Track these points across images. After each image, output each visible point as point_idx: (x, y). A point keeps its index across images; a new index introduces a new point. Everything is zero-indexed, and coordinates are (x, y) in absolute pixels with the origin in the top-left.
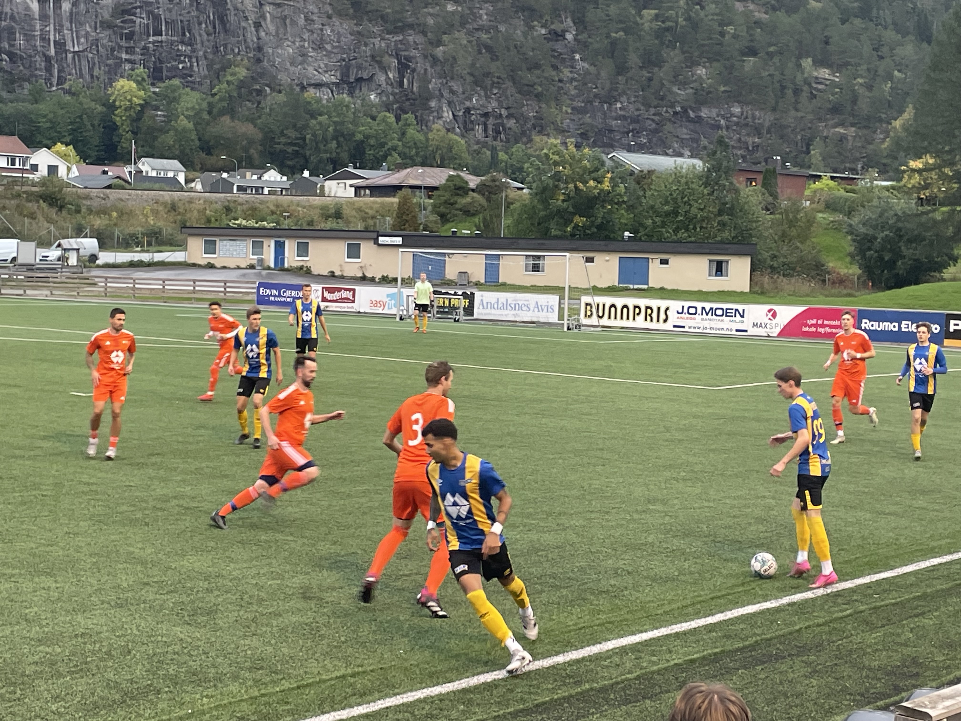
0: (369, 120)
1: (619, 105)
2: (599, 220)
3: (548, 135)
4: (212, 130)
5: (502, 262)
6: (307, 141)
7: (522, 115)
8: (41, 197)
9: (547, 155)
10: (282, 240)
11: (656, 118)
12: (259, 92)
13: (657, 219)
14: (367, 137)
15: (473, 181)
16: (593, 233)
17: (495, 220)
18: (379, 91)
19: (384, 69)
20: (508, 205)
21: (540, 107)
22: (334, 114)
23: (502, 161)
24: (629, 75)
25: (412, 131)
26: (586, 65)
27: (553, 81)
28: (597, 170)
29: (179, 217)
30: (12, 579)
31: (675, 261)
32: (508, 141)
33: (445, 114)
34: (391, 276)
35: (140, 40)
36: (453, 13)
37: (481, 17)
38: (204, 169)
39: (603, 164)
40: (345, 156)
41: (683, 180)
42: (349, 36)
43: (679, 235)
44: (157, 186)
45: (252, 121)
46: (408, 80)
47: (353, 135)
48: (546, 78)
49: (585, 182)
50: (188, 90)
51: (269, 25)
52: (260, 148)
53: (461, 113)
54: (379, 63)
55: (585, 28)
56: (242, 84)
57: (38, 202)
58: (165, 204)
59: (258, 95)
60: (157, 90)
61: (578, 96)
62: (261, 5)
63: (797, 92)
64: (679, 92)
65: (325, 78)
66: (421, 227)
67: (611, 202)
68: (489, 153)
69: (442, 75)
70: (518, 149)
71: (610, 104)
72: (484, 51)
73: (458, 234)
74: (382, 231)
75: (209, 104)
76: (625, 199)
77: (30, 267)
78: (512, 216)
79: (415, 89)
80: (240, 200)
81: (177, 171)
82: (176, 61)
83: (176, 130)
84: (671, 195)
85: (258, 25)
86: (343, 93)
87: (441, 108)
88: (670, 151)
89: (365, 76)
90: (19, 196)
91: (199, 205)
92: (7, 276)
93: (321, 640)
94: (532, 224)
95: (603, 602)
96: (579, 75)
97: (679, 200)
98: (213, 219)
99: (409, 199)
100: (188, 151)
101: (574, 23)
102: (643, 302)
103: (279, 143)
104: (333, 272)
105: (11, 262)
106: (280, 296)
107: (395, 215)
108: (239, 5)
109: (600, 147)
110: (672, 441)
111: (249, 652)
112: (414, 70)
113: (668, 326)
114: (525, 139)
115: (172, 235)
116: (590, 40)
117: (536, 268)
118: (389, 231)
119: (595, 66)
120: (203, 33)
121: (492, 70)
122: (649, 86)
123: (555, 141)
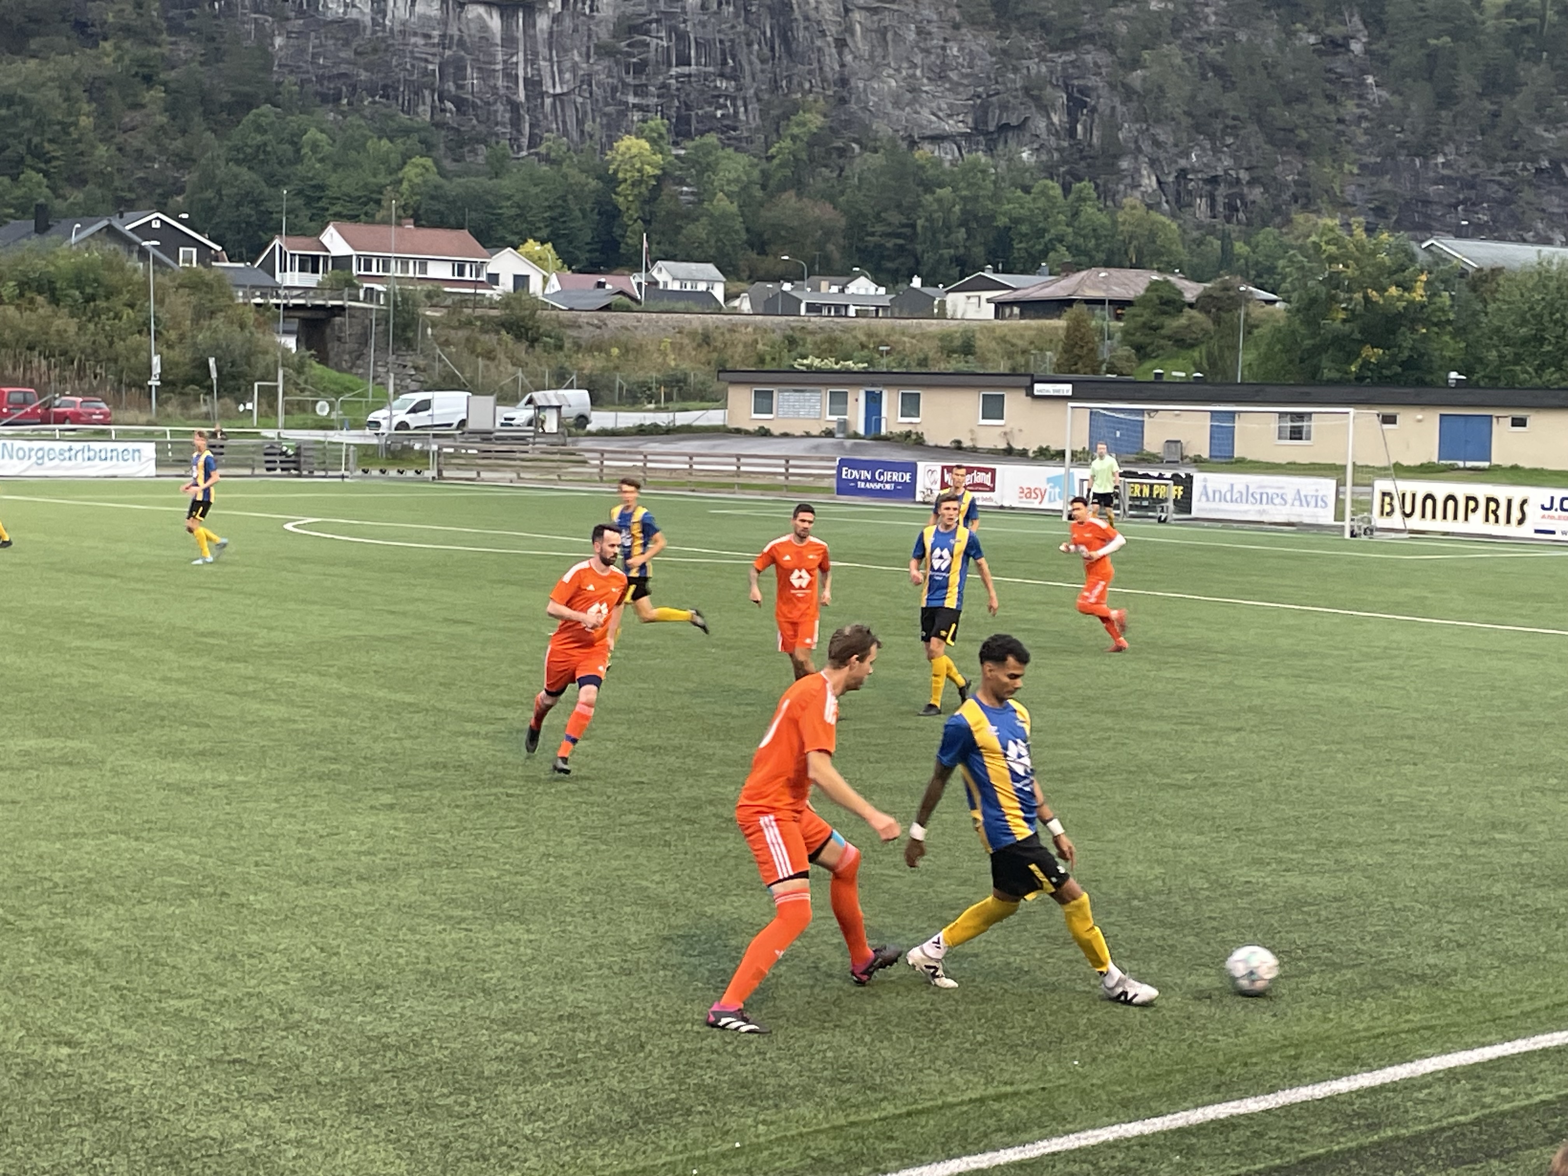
0: (1019, 193)
1: (1441, 160)
2: (1406, 353)
3: (1318, 212)
4: (768, 214)
5: (1239, 425)
6: (919, 229)
7: (1275, 178)
8: (503, 325)
9: (1316, 246)
10: (876, 390)
11: (1506, 180)
12: (842, 152)
13: (1506, 351)
14: (1017, 221)
15: (1191, 290)
16: (1396, 374)
17: (1227, 353)
18: (1036, 146)
19: (1045, 109)
20: (1250, 328)
21: (1304, 166)
22: (962, 184)
23: (1239, 257)
24: (1459, 108)
25: (1090, 210)
26: (1385, 94)
27: (1328, 121)
28: (1402, 268)
29: (715, 355)
30: (463, 926)
31: (1538, 421)
32: (1249, 223)
33: (1145, 181)
34: (1054, 447)
35: (656, 73)
36: (1159, 14)
37: (1206, 18)
38: (753, 278)
39: (1412, 257)
40: (979, 251)
41: (1553, 285)
42: (988, 56)
43: (1546, 377)
44: (681, 305)
45: (831, 199)
46: (1085, 128)
47: (993, 218)
48: (1317, 118)
49: (1382, 290)
50: (730, 150)
51: (860, 43)
52: (841, 241)
53: (1171, 179)
54: (1037, 99)
55: (1384, 32)
56: (815, 140)
57: (498, 332)
58: (693, 334)
59: (840, 157)
60: (682, 152)
61: (1370, 145)
62: (847, 10)
64: (1546, 135)
65: (950, 126)
66: (1104, 368)
67: (1427, 322)
68: (1217, 243)
69: (1141, 117)
70: (1267, 236)
71: (1426, 158)
72: (1210, 75)
73: (1165, 379)
74: (1039, 373)
75: (763, 172)
76: (1452, 316)
77: (486, 436)
78: (1257, 346)
79: (1095, 140)
80: (810, 326)
81: (711, 282)
82: (710, 104)
83: (711, 216)
84: (1531, 309)
85: (841, 44)
86: (977, 150)
87: (1138, 170)
88: (1529, 235)
89: (1014, 122)
90: (469, 323)
91: (745, 335)
92: (451, 450)
93: (945, 1040)
94: (1291, 361)
95: (1416, 994)
96: (1372, 109)
97: (1546, 318)
98: (768, 358)
99: (1085, 321)
100: (728, 248)
101: (1365, 24)
102: (1481, 491)
103: (873, 234)
104: (959, 442)
105: (458, 428)
106: (873, 480)
107: (1060, 348)
108: (812, 14)
109: (1407, 229)
110: (1533, 725)
111: (829, 1054)
112: (1094, 110)
113: (1526, 531)
114: (1278, 220)
115: (703, 383)
116: (1392, 52)
117: (1296, 434)
118: (1050, 373)
119: (1401, 94)
120: (754, 58)
121: (1225, 107)
122: (1494, 126)
123: (1330, 222)
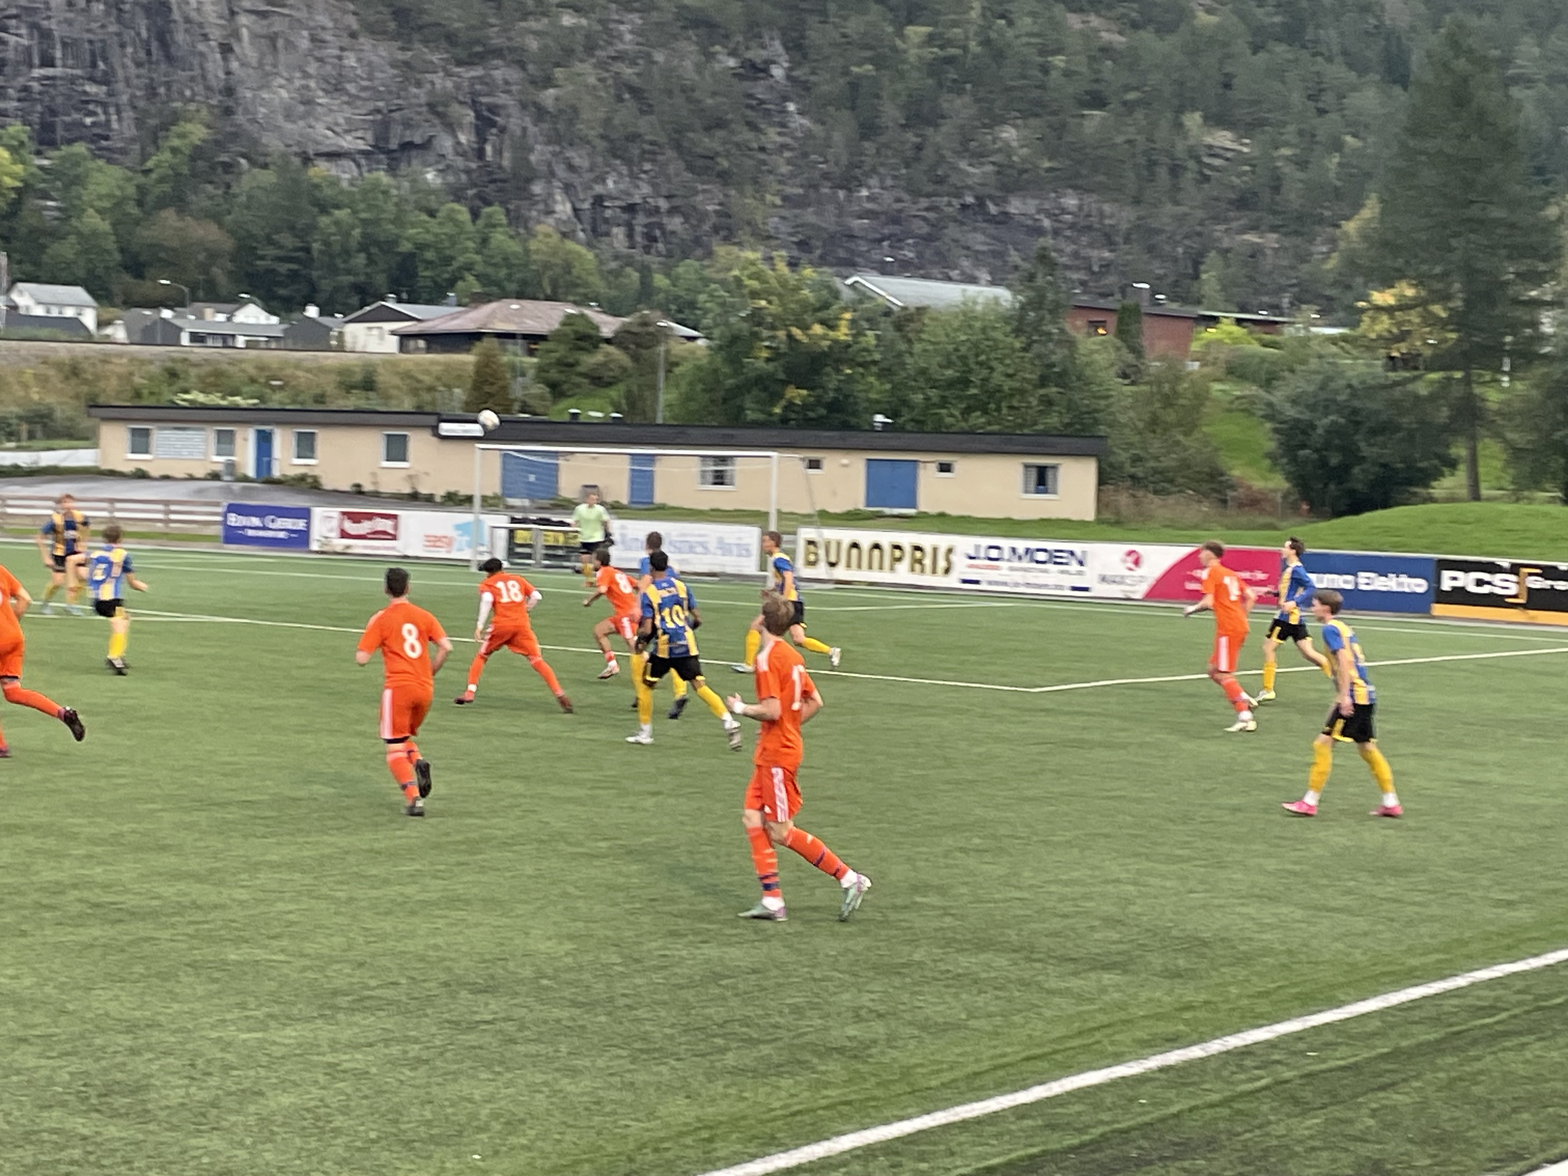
0: (424, 217)
1: (865, 193)
2: (831, 394)
3: (740, 244)
4: (145, 233)
5: (659, 469)
6: (315, 254)
7: (694, 208)
9: (738, 280)
10: (267, 428)
11: (931, 215)
12: (228, 167)
13: (933, 393)
14: (422, 247)
15: (608, 325)
16: (821, 417)
17: (647, 394)
18: (441, 167)
20: (672, 365)
21: (726, 196)
22: (362, 206)
23: (660, 290)
24: (883, 139)
25: (501, 237)
26: (805, 122)
27: (750, 149)
28: (826, 306)
29: (85, 389)
31: (963, 465)
32: (669, 255)
33: (559, 208)
34: (464, 492)
35: (17, 74)
36: (572, 30)
37: (620, 37)
38: (129, 303)
39: (836, 294)
40: (381, 279)
41: (978, 325)
42: (388, 68)
43: (972, 421)
44: (44, 332)
45: (216, 217)
46: (494, 147)
47: (395, 242)
48: (738, 145)
49: (805, 328)
50: (101, 162)
51: (246, 48)
52: (230, 266)
53: (586, 206)
54: (441, 116)
55: (805, 57)
56: (197, 153)
58: (59, 366)
60: (46, 162)
61: (792, 175)
62: (233, 13)
63: (1175, 170)
65: (348, 143)
66: (516, 406)
67: (853, 363)
68: (636, 276)
69: (554, 138)
70: (687, 269)
71: (850, 190)
72: (627, 96)
73: (582, 419)
74: (445, 411)
75: (139, 187)
76: (877, 357)
78: (677, 386)
79: (505, 162)
80: (192, 357)
81: (80, 306)
82: (78, 110)
83: (79, 234)
84: (957, 350)
85: (226, 49)
86: (378, 170)
87: (550, 195)
88: (954, 274)
89: (417, 140)
91: (120, 366)
93: (335, 1138)
94: (712, 401)
95: (834, 1067)
96: (795, 138)
97: (971, 361)
98: (145, 392)
99: (494, 356)
100: (100, 271)
101: (787, 49)
102: (907, 539)
103: (262, 258)
104: (358, 486)
106: (264, 528)
107: (469, 386)
108: (193, 15)
109: (831, 265)
110: (957, 783)
111: (205, 1160)
113: (952, 581)
114: (699, 252)
115: (70, 419)
116: (813, 78)
117: (720, 479)
118: (459, 412)
120: (128, 62)
121: (642, 131)
122: (917, 159)
123: (750, 255)
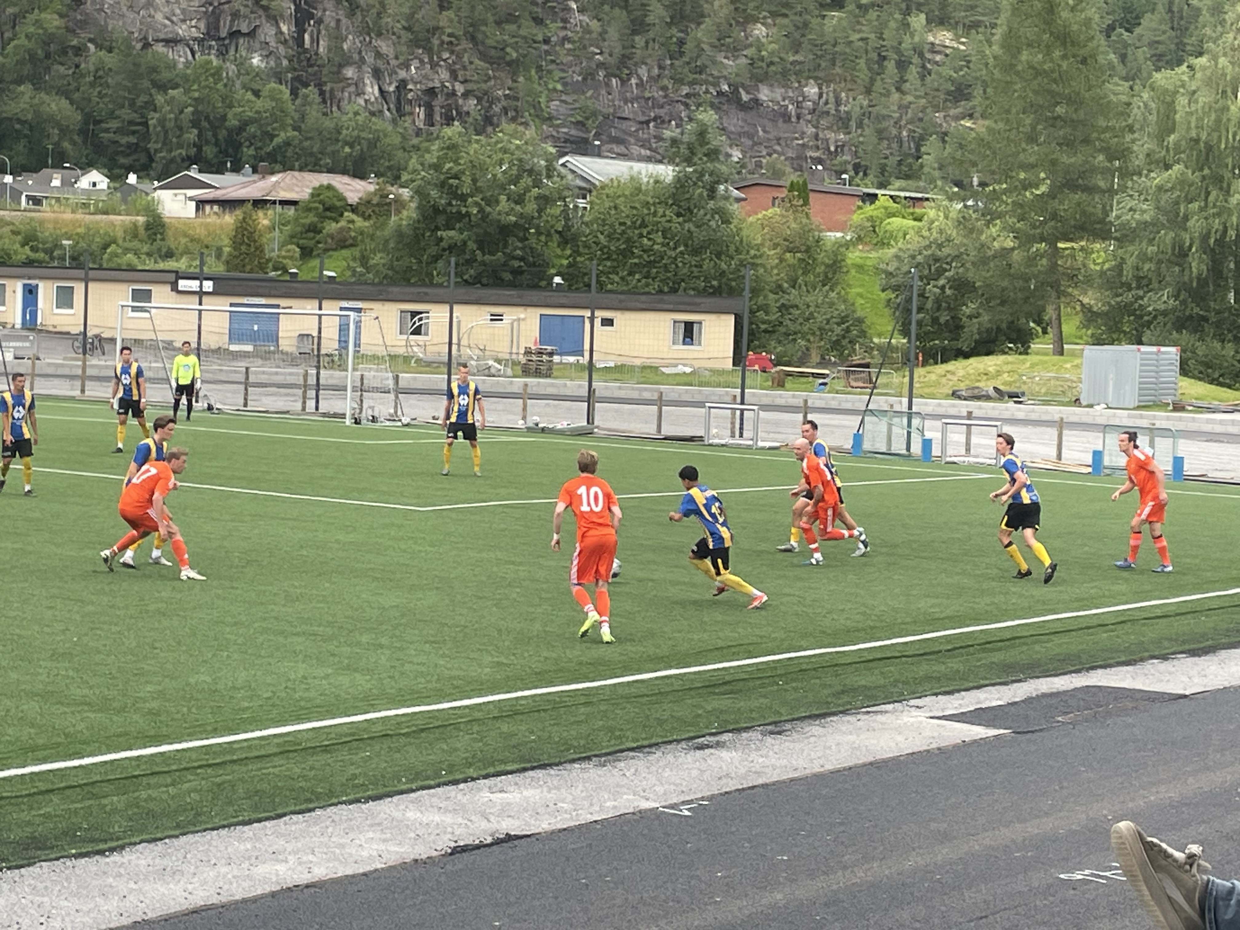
0: (250, 96)
1: (635, 80)
6: (152, 128)
7: (487, 92)
12: (78, 51)
14: (247, 123)
18: (265, 53)
19: (274, 19)
21: (514, 81)
22: (194, 86)
24: (651, 34)
25: (316, 114)
26: (585, 18)
27: (535, 42)
33: (368, 90)
45: (67, 95)
46: (312, 37)
47: (224, 119)
48: (524, 38)
52: (77, 138)
53: (392, 89)
54: (266, 9)
56: (51, 39)
59: (76, 55)
61: (572, 65)
63: (902, 65)
64: (726, 61)
65: (182, 31)
69: (366, 30)
71: (622, 78)
79: (321, 50)
86: (209, 54)
87: (361, 79)
89: (245, 29)
96: (574, 32)
103: (106, 130)
112: (320, 22)
119: (599, 20)
